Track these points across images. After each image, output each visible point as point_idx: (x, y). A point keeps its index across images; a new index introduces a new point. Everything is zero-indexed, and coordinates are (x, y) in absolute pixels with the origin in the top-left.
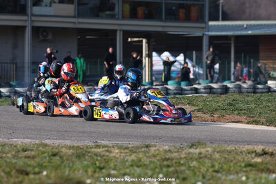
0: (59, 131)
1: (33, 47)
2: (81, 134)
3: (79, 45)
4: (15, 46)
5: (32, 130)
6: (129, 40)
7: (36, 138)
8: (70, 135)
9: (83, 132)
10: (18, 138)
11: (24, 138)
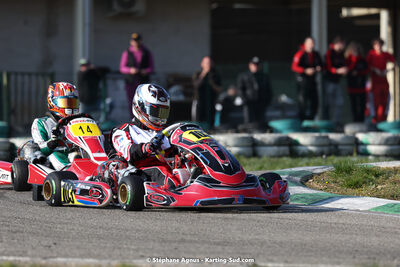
0: (164, 241)
1: (96, 32)
2: (219, 248)
3: (214, 27)
4: (50, 31)
5: (99, 238)
6: (345, 12)
7: (110, 256)
8: (193, 250)
9: (225, 243)
10: (66, 256)
11: (82, 256)
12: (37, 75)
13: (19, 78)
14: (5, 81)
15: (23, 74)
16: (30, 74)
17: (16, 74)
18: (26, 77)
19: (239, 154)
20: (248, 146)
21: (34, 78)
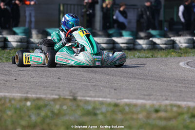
12: (78, 5)
13: (69, 6)
14: (62, 8)
15: (71, 5)
16: (74, 5)
17: (67, 5)
18: (72, 7)
19: (186, 47)
20: (190, 43)
21: (76, 7)
